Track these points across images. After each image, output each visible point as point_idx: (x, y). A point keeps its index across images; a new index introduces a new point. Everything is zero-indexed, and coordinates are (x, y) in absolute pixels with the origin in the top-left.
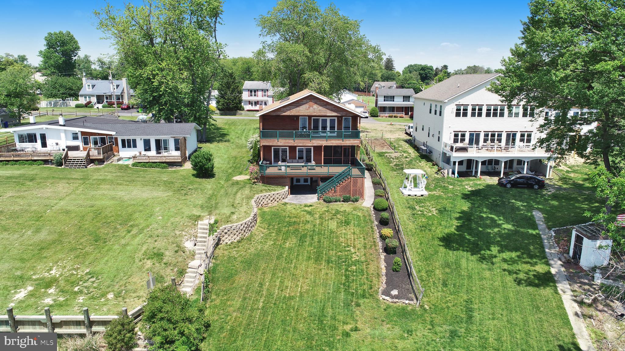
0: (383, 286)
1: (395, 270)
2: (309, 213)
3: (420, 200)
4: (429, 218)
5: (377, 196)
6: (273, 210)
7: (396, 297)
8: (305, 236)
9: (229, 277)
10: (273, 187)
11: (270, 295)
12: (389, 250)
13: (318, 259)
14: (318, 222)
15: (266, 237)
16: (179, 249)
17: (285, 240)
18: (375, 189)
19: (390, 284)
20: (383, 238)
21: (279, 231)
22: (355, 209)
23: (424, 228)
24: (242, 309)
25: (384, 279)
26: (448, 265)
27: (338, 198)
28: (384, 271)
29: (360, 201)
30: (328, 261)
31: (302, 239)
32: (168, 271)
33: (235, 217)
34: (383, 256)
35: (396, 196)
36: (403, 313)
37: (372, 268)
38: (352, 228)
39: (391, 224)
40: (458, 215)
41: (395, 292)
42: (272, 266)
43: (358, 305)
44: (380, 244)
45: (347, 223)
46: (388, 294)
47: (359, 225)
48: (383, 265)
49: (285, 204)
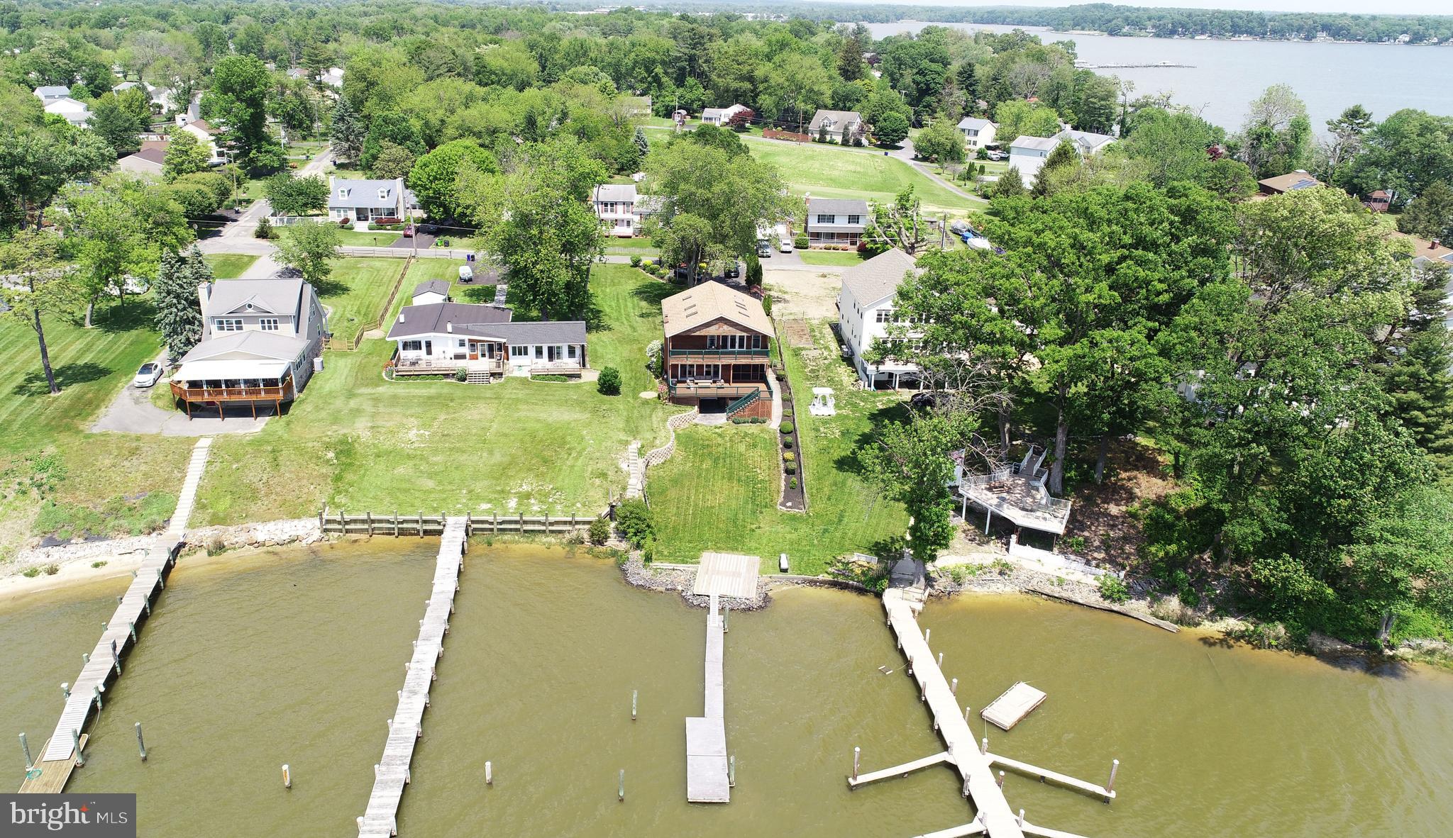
0: (781, 499)
1: (792, 488)
2: (720, 435)
3: (826, 421)
4: (830, 441)
5: (785, 417)
6: (686, 432)
7: (790, 507)
8: (718, 458)
9: (663, 492)
10: (683, 407)
11: (696, 505)
12: (789, 472)
13: (730, 479)
14: (728, 445)
15: (686, 459)
16: (618, 470)
17: (702, 461)
18: (784, 408)
19: (787, 498)
20: (785, 460)
21: (695, 454)
22: (762, 431)
23: (824, 450)
24: (678, 515)
25: (782, 494)
26: (835, 484)
27: (747, 419)
28: (783, 488)
29: (768, 422)
30: (739, 481)
31: (716, 461)
32: (614, 487)
33: (657, 442)
34: (784, 476)
35: (803, 416)
36: (794, 518)
37: (774, 486)
38: (759, 451)
39: (794, 448)
40: (857, 438)
41: (789, 504)
42: (694, 484)
43: (761, 513)
44: (782, 466)
45: (755, 446)
46: (785, 506)
47: (765, 448)
48: (783, 484)
49: (696, 425)
